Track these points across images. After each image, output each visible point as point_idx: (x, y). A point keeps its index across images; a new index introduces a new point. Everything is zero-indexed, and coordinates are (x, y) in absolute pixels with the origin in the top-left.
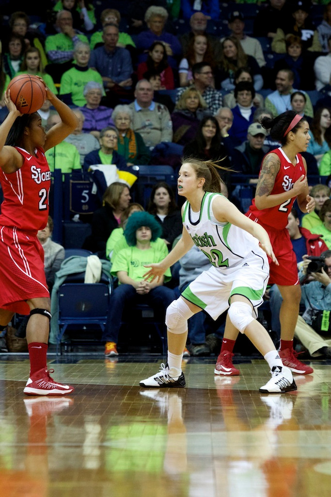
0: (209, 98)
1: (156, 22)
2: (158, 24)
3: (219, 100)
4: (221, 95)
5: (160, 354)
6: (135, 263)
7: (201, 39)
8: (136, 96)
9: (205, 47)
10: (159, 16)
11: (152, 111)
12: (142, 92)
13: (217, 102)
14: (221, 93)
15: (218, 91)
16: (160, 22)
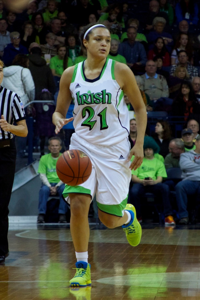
0: (190, 72)
1: (159, 26)
2: (160, 27)
3: (196, 73)
4: (197, 69)
5: (158, 223)
6: (144, 168)
7: (185, 37)
8: (146, 69)
9: (187, 41)
10: (161, 22)
11: (156, 79)
12: (149, 67)
13: (194, 74)
14: (197, 68)
15: (195, 67)
16: (161, 26)
